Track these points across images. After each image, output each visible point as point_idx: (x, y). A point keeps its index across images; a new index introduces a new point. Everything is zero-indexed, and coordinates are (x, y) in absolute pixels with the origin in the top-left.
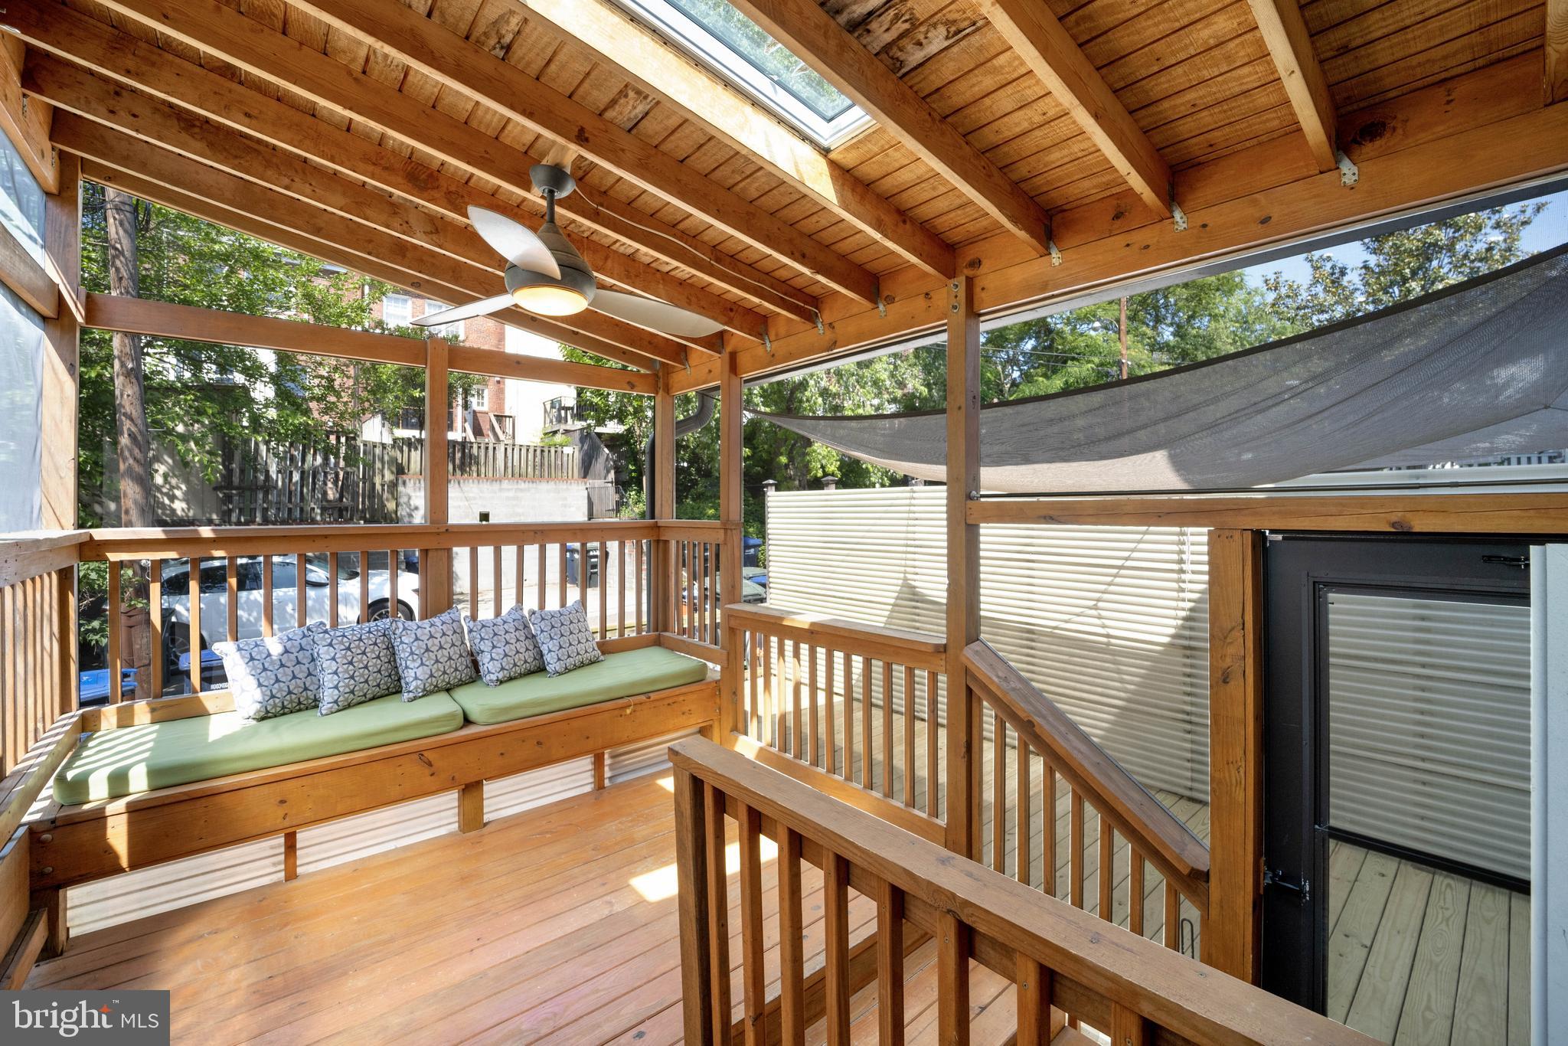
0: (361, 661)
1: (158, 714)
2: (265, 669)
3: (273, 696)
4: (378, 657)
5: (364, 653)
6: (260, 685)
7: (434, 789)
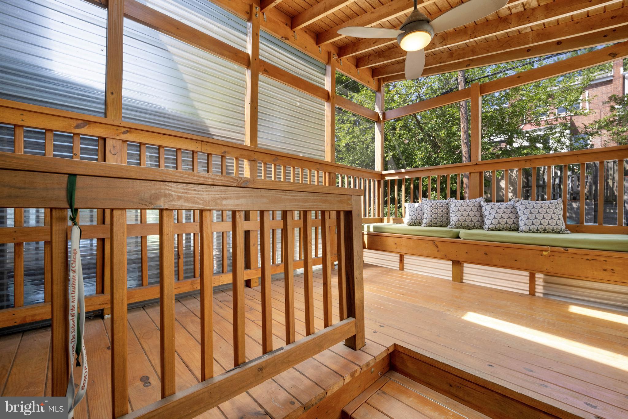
0: (435, 211)
1: (395, 221)
2: (412, 211)
3: (412, 219)
4: (442, 211)
5: (437, 209)
6: (410, 215)
7: (438, 257)
